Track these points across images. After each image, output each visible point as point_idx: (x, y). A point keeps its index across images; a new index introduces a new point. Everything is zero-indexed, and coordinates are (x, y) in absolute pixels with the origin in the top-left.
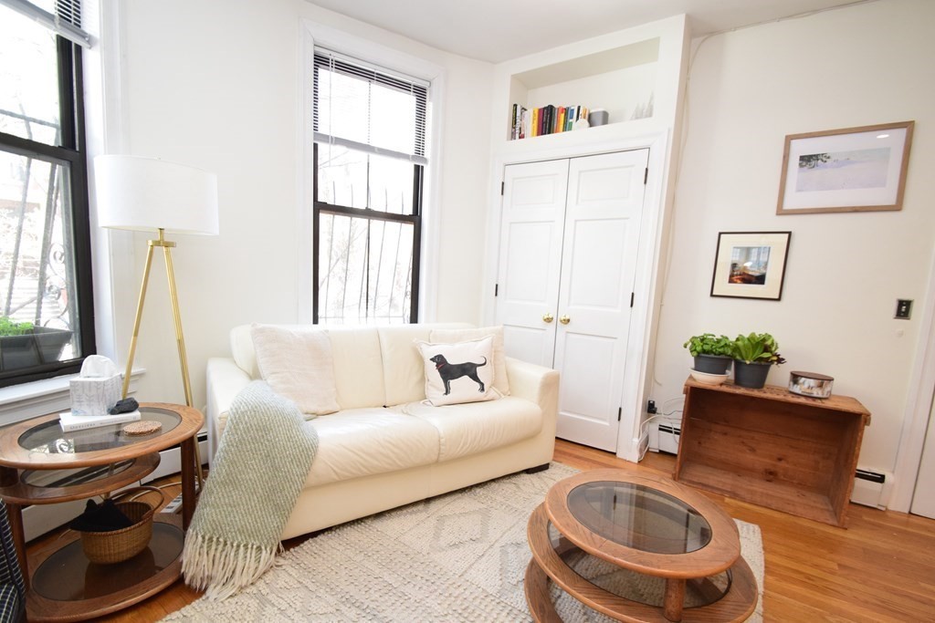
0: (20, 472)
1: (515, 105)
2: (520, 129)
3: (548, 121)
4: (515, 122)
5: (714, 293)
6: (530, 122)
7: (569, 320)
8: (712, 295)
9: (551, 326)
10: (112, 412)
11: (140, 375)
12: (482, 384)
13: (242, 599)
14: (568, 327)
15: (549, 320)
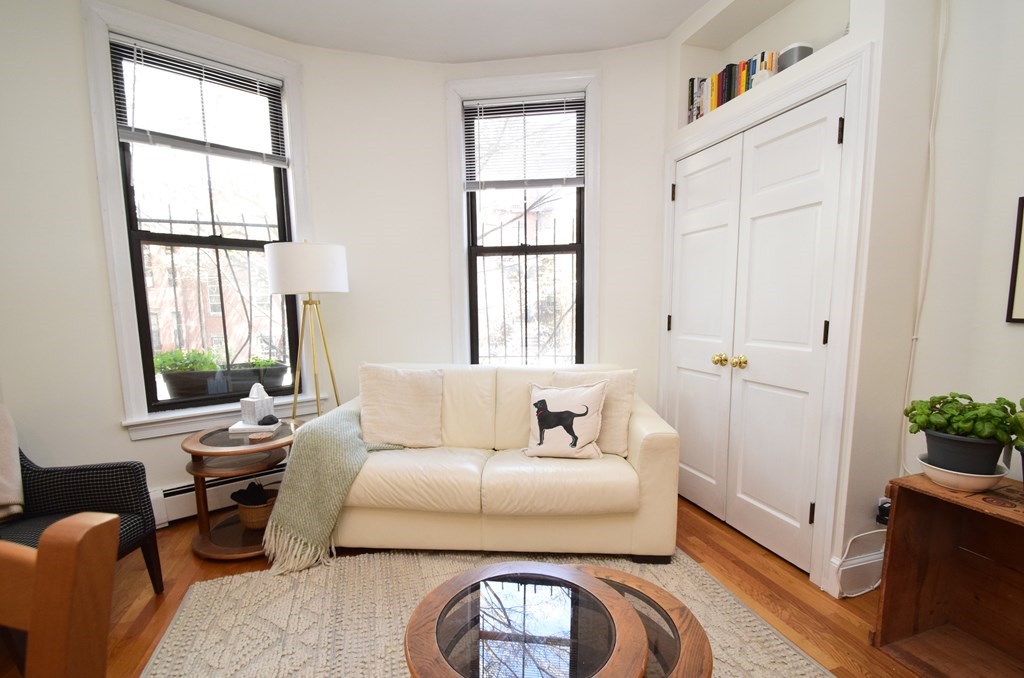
0: (204, 457)
1: (692, 80)
2: (699, 108)
3: (728, 85)
4: (692, 101)
5: (1015, 316)
6: (708, 93)
7: (745, 363)
8: (1010, 319)
9: (725, 370)
10: (261, 423)
11: (325, 400)
12: (575, 438)
13: (283, 579)
14: (743, 374)
15: (722, 362)
